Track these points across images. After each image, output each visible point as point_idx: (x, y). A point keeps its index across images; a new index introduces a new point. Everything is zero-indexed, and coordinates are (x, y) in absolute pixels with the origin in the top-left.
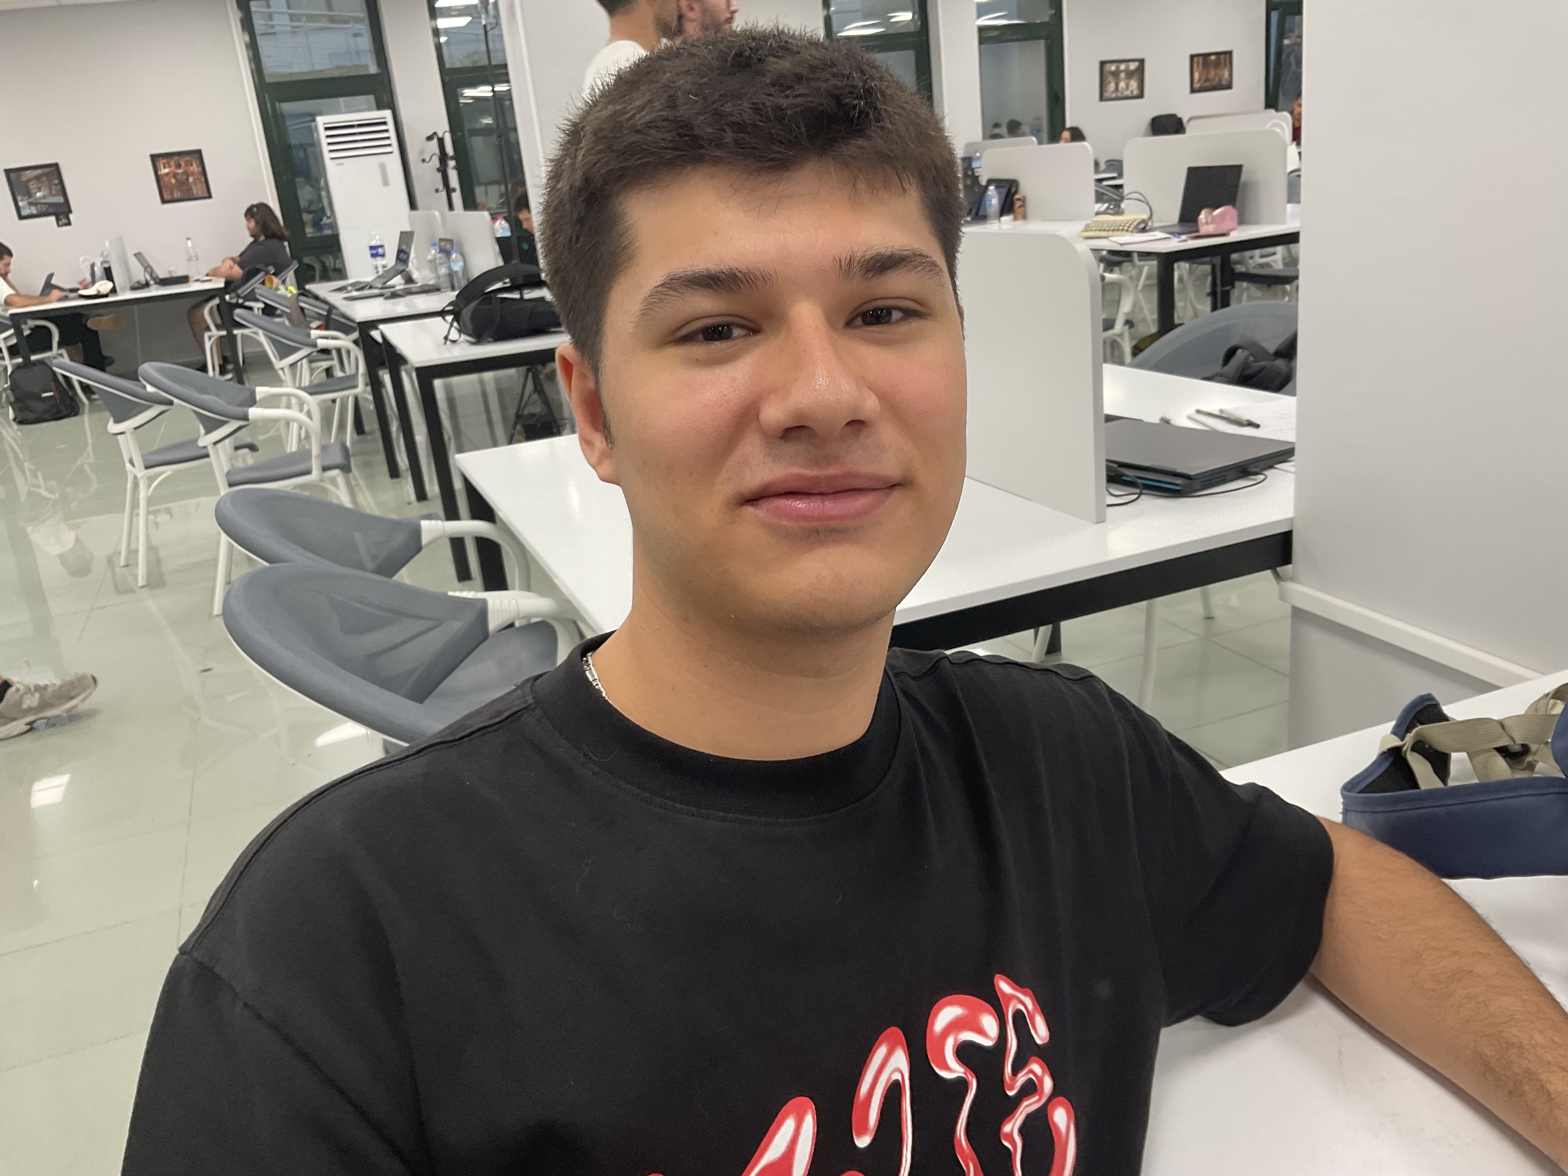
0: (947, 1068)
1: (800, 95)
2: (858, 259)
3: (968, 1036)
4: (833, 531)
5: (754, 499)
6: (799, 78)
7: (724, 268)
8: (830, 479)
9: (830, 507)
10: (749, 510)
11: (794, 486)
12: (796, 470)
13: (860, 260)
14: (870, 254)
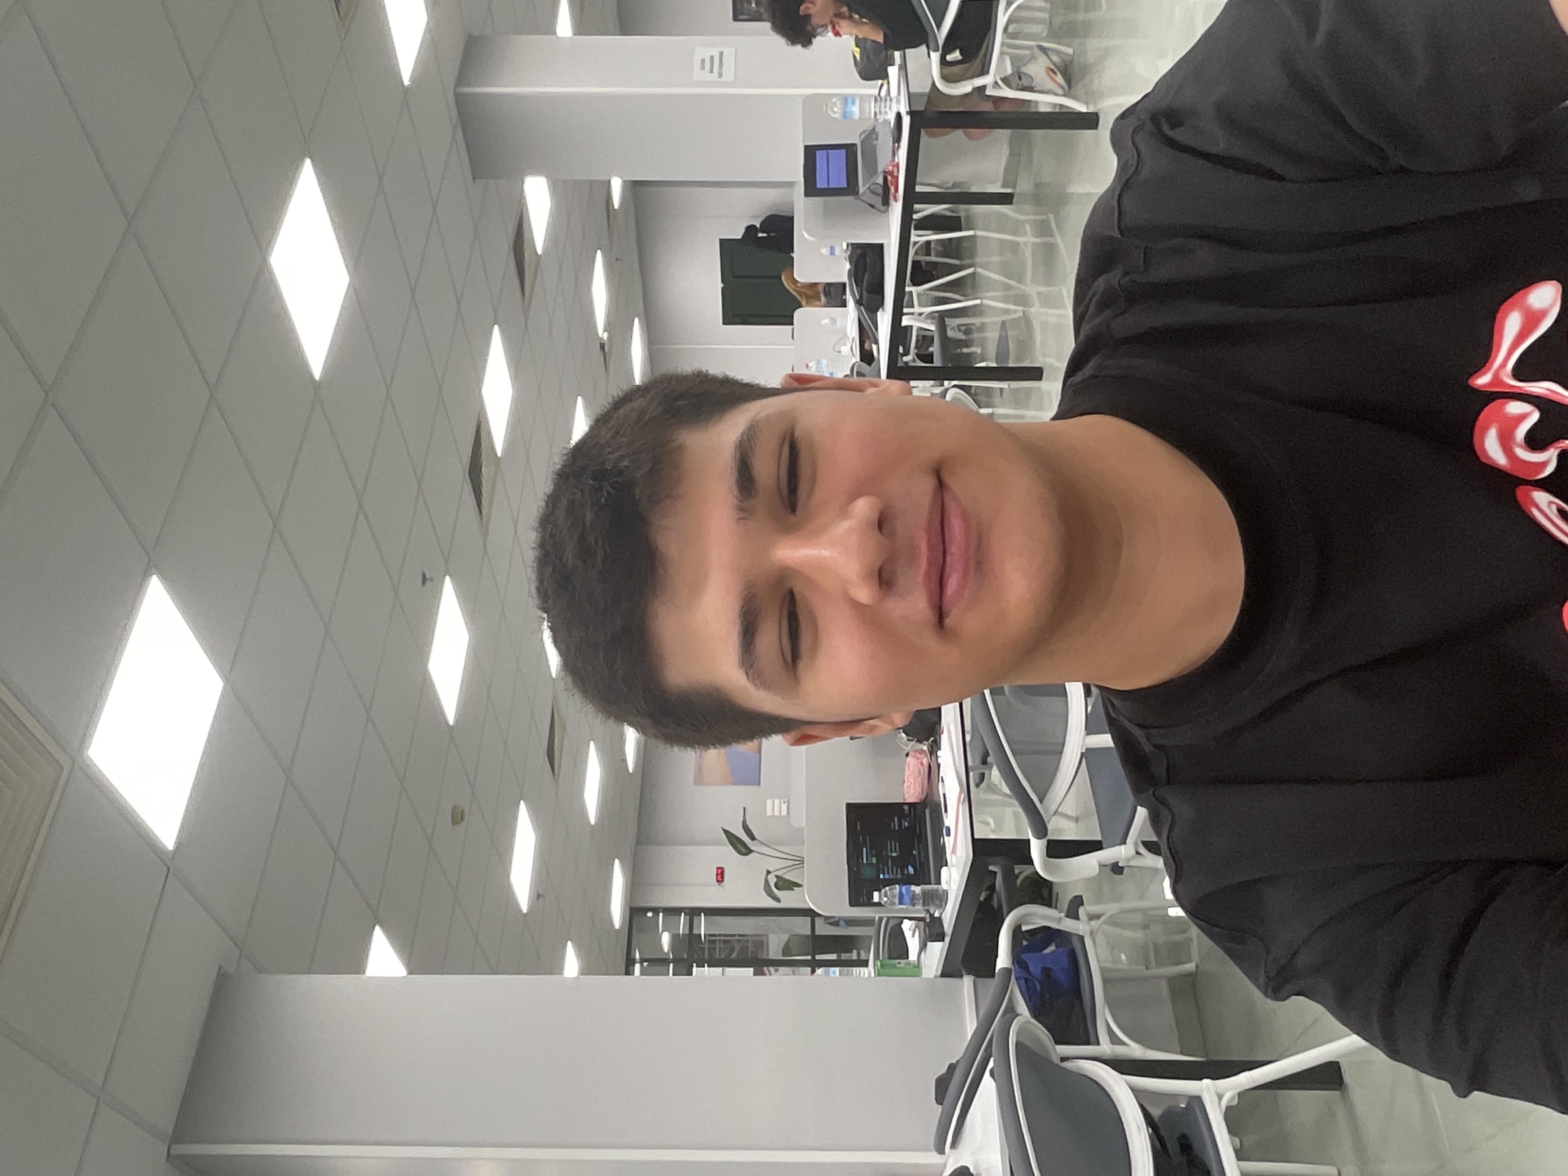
0: (1544, 464)
1: (596, 541)
2: (739, 503)
3: (1521, 431)
4: (979, 547)
5: (940, 615)
6: (582, 538)
7: (738, 622)
8: (931, 547)
9: (955, 550)
10: (948, 621)
11: (935, 580)
12: (920, 578)
13: (741, 501)
14: (735, 491)
